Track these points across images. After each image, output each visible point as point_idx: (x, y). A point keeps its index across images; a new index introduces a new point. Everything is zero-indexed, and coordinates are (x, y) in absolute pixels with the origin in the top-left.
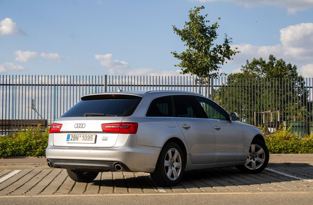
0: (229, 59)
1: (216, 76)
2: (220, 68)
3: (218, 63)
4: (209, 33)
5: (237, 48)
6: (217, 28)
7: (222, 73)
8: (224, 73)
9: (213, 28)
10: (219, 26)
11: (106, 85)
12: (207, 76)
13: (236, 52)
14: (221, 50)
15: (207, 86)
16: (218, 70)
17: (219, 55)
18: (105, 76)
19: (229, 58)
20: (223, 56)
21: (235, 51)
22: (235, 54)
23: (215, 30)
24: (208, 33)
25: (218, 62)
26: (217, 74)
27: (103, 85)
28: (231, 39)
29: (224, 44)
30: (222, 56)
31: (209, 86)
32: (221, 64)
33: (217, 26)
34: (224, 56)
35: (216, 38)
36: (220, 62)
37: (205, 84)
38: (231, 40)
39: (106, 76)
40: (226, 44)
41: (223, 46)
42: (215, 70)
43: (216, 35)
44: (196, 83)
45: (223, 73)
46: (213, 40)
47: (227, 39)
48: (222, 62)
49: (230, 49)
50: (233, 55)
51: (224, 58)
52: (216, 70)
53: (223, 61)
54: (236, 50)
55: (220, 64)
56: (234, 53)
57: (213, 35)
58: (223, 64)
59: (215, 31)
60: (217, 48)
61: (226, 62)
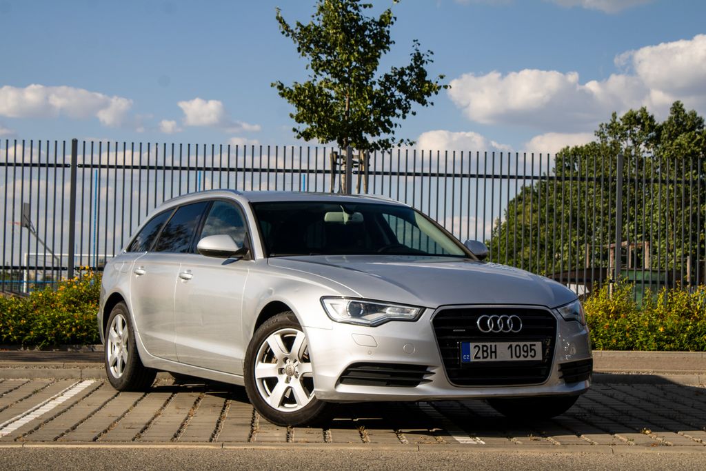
0: (423, 105)
1: (389, 146)
2: (398, 126)
3: (394, 114)
4: (374, 37)
5: (442, 77)
6: (392, 23)
7: (402, 141)
8: (408, 140)
9: (381, 24)
10: (395, 18)
11: (74, 165)
12: (363, 145)
13: (440, 87)
14: (403, 82)
15: (361, 173)
16: (393, 132)
17: (398, 94)
18: (73, 141)
19: (424, 103)
20: (407, 98)
21: (438, 85)
22: (436, 93)
23: (386, 29)
24: (369, 36)
25: (394, 112)
26: (390, 142)
27: (66, 166)
28: (429, 54)
29: (412, 64)
30: (404, 97)
31: (366, 173)
32: (401, 117)
33: (393, 20)
34: (412, 96)
35: (387, 51)
36: (398, 111)
37: (356, 166)
38: (431, 57)
39: (75, 142)
40: (418, 67)
41: (407, 72)
42: (384, 132)
43: (388, 42)
44: (334, 164)
45: (405, 140)
46: (380, 53)
47: (419, 54)
48: (404, 112)
49: (427, 79)
50: (433, 94)
51: (408, 102)
52: (386, 131)
53: (405, 110)
54: (441, 83)
55: (398, 116)
56: (434, 89)
57: (382, 41)
58: (404, 117)
59: (388, 32)
60: (393, 74)
61: (414, 114)
